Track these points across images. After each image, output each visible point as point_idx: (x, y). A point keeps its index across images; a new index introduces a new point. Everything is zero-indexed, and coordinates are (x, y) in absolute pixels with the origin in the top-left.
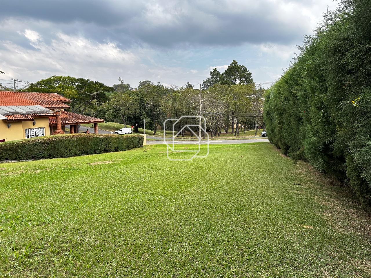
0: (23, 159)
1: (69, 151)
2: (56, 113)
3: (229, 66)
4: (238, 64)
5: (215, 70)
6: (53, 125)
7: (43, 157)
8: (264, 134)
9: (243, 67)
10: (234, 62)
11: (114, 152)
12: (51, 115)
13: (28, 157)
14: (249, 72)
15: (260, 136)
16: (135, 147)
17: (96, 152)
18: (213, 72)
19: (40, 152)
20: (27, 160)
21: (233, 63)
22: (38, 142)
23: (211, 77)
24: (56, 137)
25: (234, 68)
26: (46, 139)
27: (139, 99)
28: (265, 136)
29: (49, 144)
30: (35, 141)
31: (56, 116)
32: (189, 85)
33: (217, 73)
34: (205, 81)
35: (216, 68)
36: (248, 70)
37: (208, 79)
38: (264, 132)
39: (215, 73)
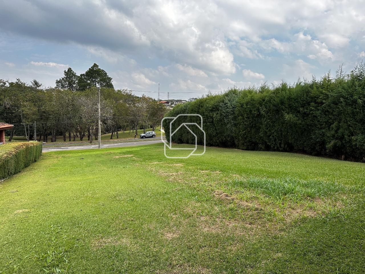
3: (90, 69)
5: (70, 70)
8: (143, 136)
10: (95, 65)
14: (109, 76)
15: (139, 138)
18: (67, 72)
23: (65, 77)
25: (95, 71)
28: (144, 137)
32: (36, 83)
33: (73, 74)
34: (59, 80)
35: (70, 68)
36: (107, 75)
37: (63, 78)
38: (143, 135)
39: (69, 73)
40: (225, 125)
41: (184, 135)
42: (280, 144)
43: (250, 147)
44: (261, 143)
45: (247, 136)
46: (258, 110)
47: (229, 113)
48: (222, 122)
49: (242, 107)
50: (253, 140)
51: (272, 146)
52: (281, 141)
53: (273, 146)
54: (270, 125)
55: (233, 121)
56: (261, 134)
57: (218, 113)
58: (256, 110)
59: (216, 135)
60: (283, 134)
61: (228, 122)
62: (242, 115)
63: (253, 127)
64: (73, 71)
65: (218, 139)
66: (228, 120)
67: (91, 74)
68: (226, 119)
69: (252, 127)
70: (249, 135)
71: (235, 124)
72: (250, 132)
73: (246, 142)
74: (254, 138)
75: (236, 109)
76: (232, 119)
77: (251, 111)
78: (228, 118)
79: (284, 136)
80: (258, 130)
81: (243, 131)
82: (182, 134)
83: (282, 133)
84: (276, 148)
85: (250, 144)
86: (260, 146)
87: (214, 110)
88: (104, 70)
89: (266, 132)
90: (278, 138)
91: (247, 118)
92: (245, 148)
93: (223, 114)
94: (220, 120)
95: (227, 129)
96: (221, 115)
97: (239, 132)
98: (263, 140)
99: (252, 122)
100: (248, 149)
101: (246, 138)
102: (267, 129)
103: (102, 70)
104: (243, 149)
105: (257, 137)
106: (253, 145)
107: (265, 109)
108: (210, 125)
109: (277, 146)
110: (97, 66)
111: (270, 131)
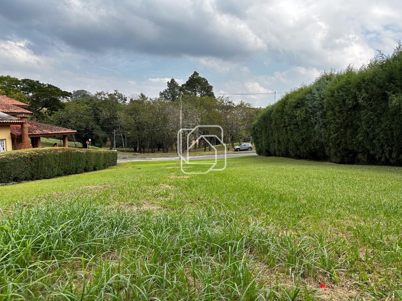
0: (4, 182)
1: (53, 170)
2: (20, 120)
3: (190, 77)
4: (199, 76)
5: (173, 81)
6: (17, 136)
7: (27, 179)
8: (237, 149)
9: (204, 79)
10: (196, 73)
11: (93, 171)
12: (16, 122)
13: (9, 179)
14: (210, 85)
15: (233, 151)
16: (110, 165)
17: (76, 171)
18: (170, 83)
19: (23, 172)
20: (8, 183)
21: (194, 75)
22: (21, 158)
23: (168, 88)
24: (38, 150)
25: (195, 79)
26: (28, 153)
27: (91, 109)
28: (239, 150)
29: (32, 160)
30: (17, 156)
31: (22, 124)
32: (143, 96)
33: (175, 85)
34: (162, 92)
35: (173, 79)
36: (208, 83)
37: (166, 90)
38: (237, 147)
39: (172, 84)
40: (313, 125)
41: (271, 144)
42: (391, 152)
43: (346, 159)
44: (361, 152)
45: (340, 142)
46: (355, 98)
47: (316, 107)
48: (308, 123)
49: (332, 96)
50: (350, 147)
51: (377, 157)
52: (392, 148)
53: (380, 156)
54: (373, 121)
55: (321, 120)
56: (360, 137)
57: (303, 110)
58: (352, 98)
59: (302, 142)
60: (395, 134)
61: (316, 122)
62: (333, 109)
63: (348, 126)
64: (176, 82)
65: (305, 148)
66: (316, 119)
67: (191, 83)
68: (314, 117)
69: (346, 127)
70: (343, 140)
71: (324, 124)
72: (344, 134)
73: (340, 151)
74: (351, 144)
75: (325, 100)
76: (321, 116)
77: (344, 100)
78: (315, 116)
79: (397, 138)
80: (356, 130)
81: (334, 133)
82: (270, 144)
83: (393, 133)
84: (383, 159)
85: (346, 154)
86: (360, 156)
87: (299, 105)
88: (205, 79)
89: (368, 133)
90: (387, 141)
91: (339, 112)
92: (339, 160)
93: (309, 110)
94: (306, 120)
95: (315, 132)
96: (307, 112)
97: (329, 136)
98: (364, 147)
99: (347, 119)
100: (342, 162)
101: (339, 145)
102: (369, 127)
103: (203, 78)
104: (335, 162)
105: (354, 143)
106: (351, 156)
107: (365, 95)
108: (295, 128)
109: (385, 155)
110: (198, 74)
111: (373, 130)
